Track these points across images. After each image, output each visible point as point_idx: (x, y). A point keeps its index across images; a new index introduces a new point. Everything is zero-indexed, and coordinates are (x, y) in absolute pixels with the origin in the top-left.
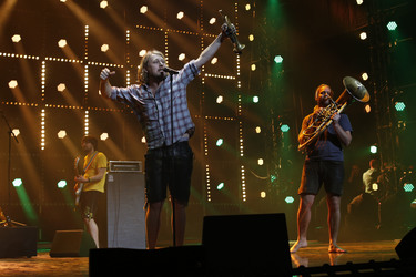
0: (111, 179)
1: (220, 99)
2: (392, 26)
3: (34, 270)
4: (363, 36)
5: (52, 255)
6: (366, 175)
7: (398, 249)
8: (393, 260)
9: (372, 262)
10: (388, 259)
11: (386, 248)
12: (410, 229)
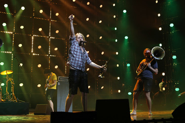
0: (59, 84)
1: (103, 53)
2: (172, 25)
3: (28, 120)
4: (160, 29)
5: (35, 114)
6: (160, 84)
7: (173, 114)
8: (171, 118)
9: (163, 119)
10: (169, 118)
11: (168, 113)
12: (177, 106)
